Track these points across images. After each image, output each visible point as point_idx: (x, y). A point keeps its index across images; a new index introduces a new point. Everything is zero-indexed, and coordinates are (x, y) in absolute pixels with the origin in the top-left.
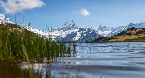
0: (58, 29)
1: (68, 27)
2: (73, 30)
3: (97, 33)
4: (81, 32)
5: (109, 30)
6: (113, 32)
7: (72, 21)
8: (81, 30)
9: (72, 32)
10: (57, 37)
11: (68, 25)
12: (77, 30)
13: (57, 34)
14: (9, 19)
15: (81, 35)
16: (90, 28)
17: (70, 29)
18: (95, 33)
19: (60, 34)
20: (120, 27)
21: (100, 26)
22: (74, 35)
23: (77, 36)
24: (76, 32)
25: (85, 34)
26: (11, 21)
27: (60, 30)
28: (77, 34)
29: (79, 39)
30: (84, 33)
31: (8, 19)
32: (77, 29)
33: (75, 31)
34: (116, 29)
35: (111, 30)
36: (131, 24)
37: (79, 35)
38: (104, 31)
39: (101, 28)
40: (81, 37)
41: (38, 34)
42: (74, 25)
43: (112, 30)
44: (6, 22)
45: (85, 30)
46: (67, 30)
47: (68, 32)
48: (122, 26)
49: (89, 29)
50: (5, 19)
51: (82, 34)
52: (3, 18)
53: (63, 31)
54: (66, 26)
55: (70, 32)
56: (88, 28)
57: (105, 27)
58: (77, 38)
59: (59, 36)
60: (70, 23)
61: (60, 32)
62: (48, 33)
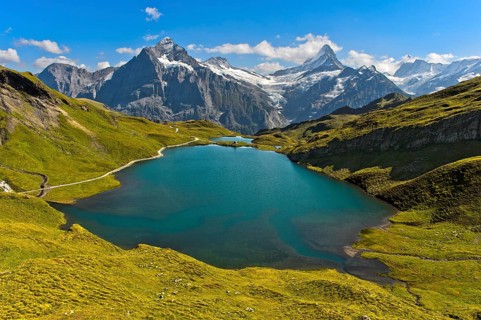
0: (293, 69)
1: (316, 66)
2: (327, 73)
4: (347, 78)
5: (429, 71)
6: (440, 75)
8: (347, 71)
9: (326, 79)
10: (287, 88)
12: (338, 72)
13: (289, 81)
15: (345, 87)
16: (371, 69)
19: (295, 83)
22: (328, 84)
23: (336, 87)
24: (335, 78)
25: (355, 85)
26: (186, 53)
27: (298, 70)
28: (335, 83)
29: (340, 97)
30: (353, 82)
32: (338, 69)
33: (331, 74)
34: (449, 66)
35: (436, 70)
38: (414, 72)
40: (346, 91)
41: (243, 82)
43: (439, 70)
45: (357, 73)
46: (314, 72)
47: (315, 78)
50: (174, 50)
51: (347, 84)
52: (170, 47)
53: (305, 75)
55: (320, 78)
56: (364, 68)
57: (419, 62)
58: (334, 94)
59: (293, 87)
61: (295, 76)
62: (269, 79)
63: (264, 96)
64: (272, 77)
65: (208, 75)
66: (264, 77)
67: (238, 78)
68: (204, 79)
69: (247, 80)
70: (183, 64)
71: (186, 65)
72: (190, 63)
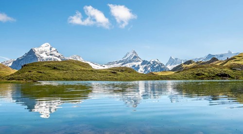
0: (116, 62)
1: (128, 60)
2: (134, 63)
3: (165, 67)
4: (145, 65)
7: (134, 52)
8: (144, 62)
9: (134, 66)
11: (128, 56)
12: (140, 63)
14: (55, 49)
15: (144, 70)
16: (156, 61)
17: (130, 61)
18: (162, 67)
21: (171, 57)
22: (136, 69)
23: (139, 70)
24: (139, 66)
25: (149, 69)
26: (57, 52)
27: (119, 62)
28: (139, 68)
30: (148, 67)
31: (53, 49)
32: (140, 61)
33: (137, 64)
36: (209, 55)
37: (142, 70)
38: (175, 64)
39: (172, 61)
40: (145, 72)
42: (135, 57)
44: (51, 53)
45: (149, 63)
46: (127, 63)
47: (128, 65)
48: (198, 58)
49: (154, 62)
50: (51, 49)
51: (146, 68)
52: (48, 48)
53: (123, 64)
54: (126, 58)
55: (131, 66)
56: (153, 60)
57: (176, 59)
60: (131, 54)
61: (118, 65)
62: (104, 67)
64: (106, 66)
66: (101, 66)
70: (55, 58)
71: (57, 58)
72: (59, 57)
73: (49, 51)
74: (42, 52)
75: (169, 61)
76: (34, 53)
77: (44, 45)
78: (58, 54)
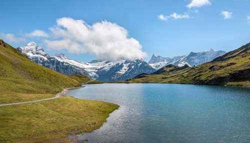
0: (100, 60)
3: (148, 66)
4: (128, 64)
5: (164, 61)
6: (169, 63)
9: (118, 64)
10: (98, 70)
12: (124, 61)
13: (99, 66)
14: (41, 48)
15: (128, 68)
16: (140, 59)
18: (146, 65)
19: (102, 67)
20: (178, 57)
21: (154, 55)
22: (120, 67)
23: (123, 68)
24: (122, 64)
25: (133, 67)
26: (43, 51)
28: (123, 66)
29: (126, 73)
30: (132, 65)
31: (39, 48)
34: (172, 59)
35: (167, 61)
36: (192, 53)
37: (126, 68)
38: (158, 62)
39: (155, 59)
40: (128, 70)
41: (75, 66)
43: (169, 60)
44: (37, 52)
45: (133, 61)
47: (112, 64)
48: (181, 56)
49: (137, 60)
50: (36, 48)
51: (130, 66)
52: (33, 47)
53: (107, 63)
55: (115, 64)
57: (159, 57)
58: (122, 72)
59: (101, 68)
61: (102, 63)
62: (88, 65)
63: (86, 73)
65: (56, 62)
66: (85, 64)
67: (72, 64)
68: (53, 64)
69: (76, 65)
70: (41, 56)
71: (43, 57)
72: (45, 55)
73: (34, 50)
74: (28, 51)
75: (152, 59)
76: (21, 52)
77: (29, 44)
78: (44, 53)
